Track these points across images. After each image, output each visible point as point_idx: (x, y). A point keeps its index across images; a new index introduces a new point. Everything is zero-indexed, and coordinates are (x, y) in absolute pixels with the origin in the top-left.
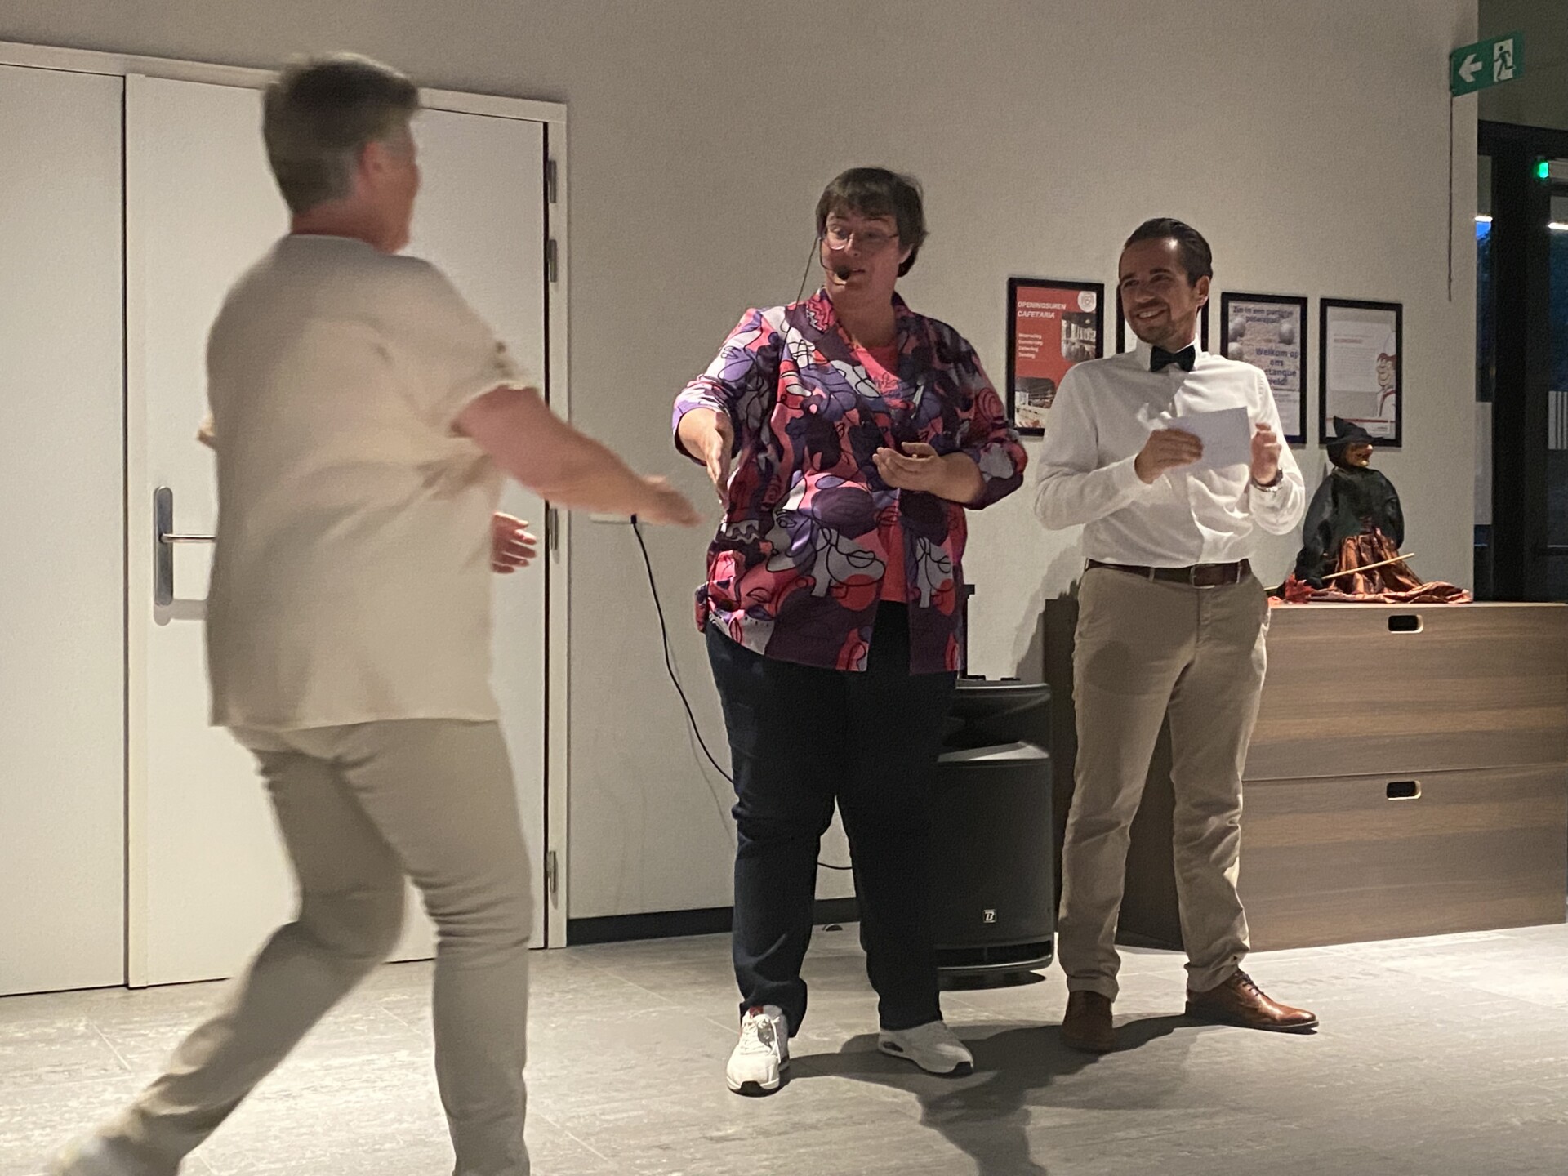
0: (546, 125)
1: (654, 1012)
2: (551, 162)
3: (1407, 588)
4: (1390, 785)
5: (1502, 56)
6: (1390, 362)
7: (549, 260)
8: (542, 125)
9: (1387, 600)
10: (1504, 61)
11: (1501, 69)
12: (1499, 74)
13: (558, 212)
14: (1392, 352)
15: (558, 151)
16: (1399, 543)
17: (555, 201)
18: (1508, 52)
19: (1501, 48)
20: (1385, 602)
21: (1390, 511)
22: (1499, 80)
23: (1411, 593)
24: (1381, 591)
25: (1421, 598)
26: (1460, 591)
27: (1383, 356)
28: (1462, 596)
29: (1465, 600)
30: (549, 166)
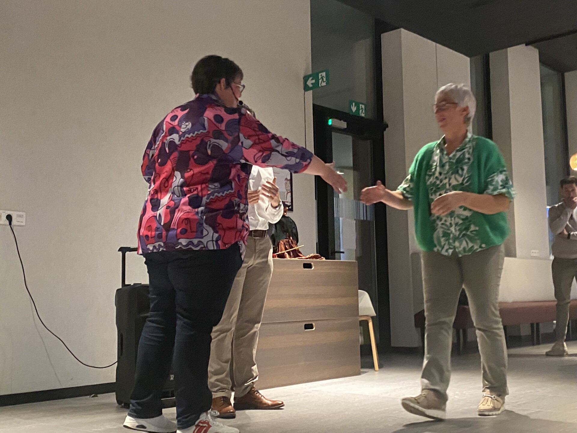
1: (33, 426)
4: (305, 325)
6: (288, 181)
10: (323, 79)
11: (322, 82)
12: (321, 83)
14: (289, 178)
16: (297, 242)
18: (324, 76)
19: (321, 75)
22: (321, 86)
23: (307, 257)
27: (286, 179)
28: (322, 259)
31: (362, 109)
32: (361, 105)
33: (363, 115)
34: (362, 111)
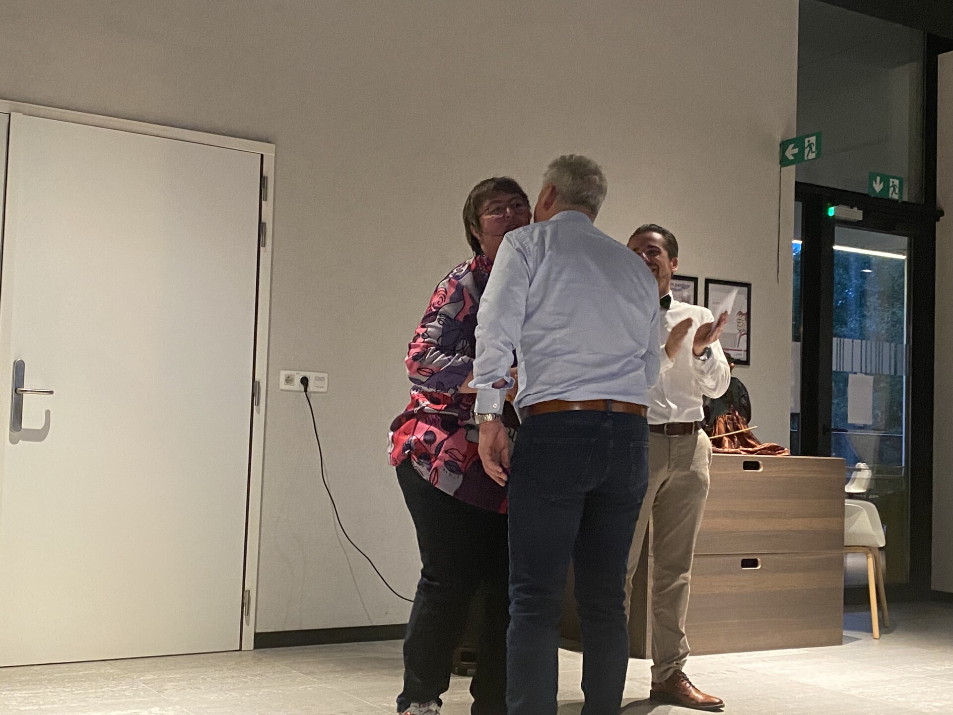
0: (262, 155)
1: (310, 687)
2: (265, 177)
3: (753, 446)
4: (743, 561)
5: (810, 145)
6: (744, 317)
7: (261, 234)
8: (260, 155)
9: (742, 452)
10: (811, 148)
11: (809, 153)
12: (807, 156)
13: (267, 207)
14: (745, 311)
15: (269, 171)
16: (749, 420)
17: (266, 200)
18: (812, 143)
19: (809, 141)
20: (741, 454)
21: (744, 401)
22: (808, 159)
23: (755, 449)
24: (738, 448)
25: (761, 452)
26: (783, 449)
27: (740, 313)
28: (784, 452)
29: (786, 454)
30: (263, 180)
31: (894, 186)
32: (891, 180)
33: (896, 197)
34: (894, 190)
